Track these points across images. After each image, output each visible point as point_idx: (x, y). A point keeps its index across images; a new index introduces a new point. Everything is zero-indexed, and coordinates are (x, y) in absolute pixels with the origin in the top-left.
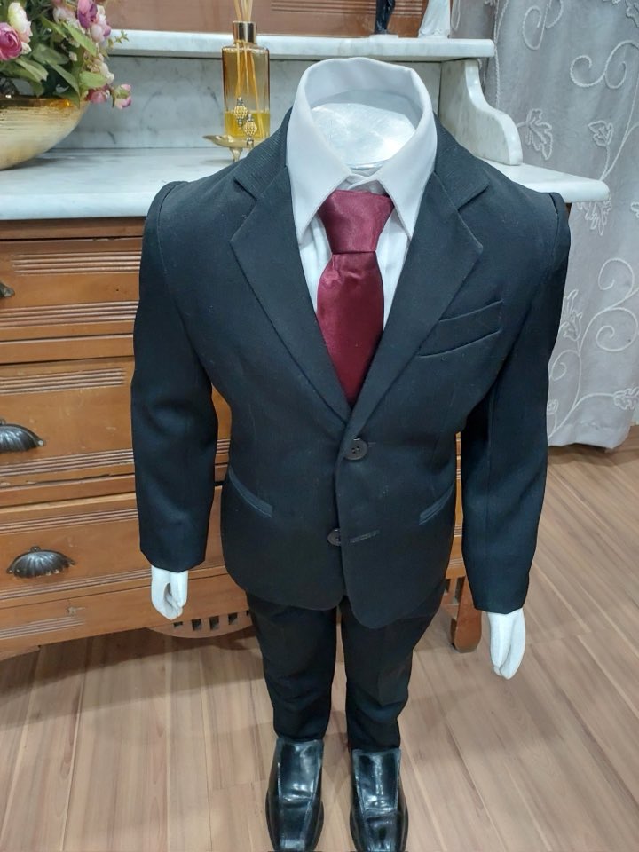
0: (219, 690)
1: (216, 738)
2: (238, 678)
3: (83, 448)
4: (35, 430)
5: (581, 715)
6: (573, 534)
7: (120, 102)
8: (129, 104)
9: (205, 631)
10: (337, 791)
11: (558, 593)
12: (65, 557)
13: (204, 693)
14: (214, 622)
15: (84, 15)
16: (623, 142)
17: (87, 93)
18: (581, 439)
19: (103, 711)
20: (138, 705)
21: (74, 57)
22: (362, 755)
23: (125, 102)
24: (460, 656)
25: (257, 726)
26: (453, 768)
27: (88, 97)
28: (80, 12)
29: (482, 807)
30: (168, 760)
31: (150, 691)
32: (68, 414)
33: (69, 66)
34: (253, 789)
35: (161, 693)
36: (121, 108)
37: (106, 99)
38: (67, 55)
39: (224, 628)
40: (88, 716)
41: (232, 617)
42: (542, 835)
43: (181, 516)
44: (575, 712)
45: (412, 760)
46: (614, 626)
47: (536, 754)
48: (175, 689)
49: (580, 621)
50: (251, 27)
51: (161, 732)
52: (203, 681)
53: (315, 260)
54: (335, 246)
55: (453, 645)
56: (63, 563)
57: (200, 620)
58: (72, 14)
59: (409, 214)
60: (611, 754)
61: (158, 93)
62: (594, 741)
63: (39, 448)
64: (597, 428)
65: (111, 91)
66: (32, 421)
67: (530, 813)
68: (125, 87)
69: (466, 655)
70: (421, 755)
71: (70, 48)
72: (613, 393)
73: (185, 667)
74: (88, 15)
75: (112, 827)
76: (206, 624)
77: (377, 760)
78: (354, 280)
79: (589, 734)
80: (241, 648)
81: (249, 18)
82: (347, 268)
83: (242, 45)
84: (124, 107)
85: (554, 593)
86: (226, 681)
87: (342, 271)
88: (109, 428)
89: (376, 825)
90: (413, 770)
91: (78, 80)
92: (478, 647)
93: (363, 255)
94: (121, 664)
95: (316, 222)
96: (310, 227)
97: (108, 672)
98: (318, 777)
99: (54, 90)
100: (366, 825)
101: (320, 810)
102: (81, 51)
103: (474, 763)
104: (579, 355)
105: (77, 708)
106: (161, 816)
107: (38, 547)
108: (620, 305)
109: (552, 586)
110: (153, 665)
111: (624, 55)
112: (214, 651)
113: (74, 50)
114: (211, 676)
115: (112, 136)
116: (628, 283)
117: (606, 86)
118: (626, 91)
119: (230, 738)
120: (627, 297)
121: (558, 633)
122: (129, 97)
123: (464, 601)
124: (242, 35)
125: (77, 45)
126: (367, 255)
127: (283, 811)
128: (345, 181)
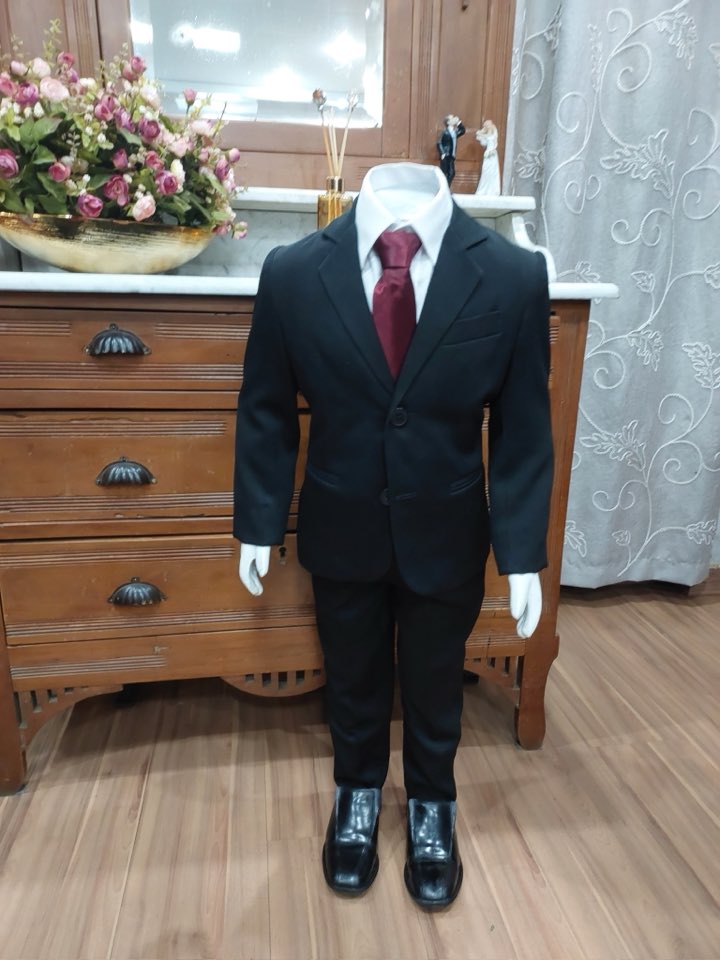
0: (283, 765)
1: (277, 801)
2: (301, 756)
3: (187, 488)
4: (150, 469)
5: (646, 805)
6: (650, 661)
7: (238, 234)
8: (245, 236)
9: (272, 690)
10: (394, 850)
11: (629, 707)
12: (158, 590)
13: (268, 766)
14: (283, 677)
15: (221, 170)
16: (667, 290)
17: (215, 226)
18: (658, 576)
19: (170, 774)
20: (204, 772)
21: (209, 200)
22: (418, 804)
23: (242, 234)
24: (525, 753)
25: (317, 795)
26: (511, 839)
27: (215, 230)
28: (219, 169)
29: (538, 872)
30: (230, 814)
31: (216, 760)
32: (178, 458)
33: (205, 205)
34: (311, 842)
35: (227, 764)
36: (238, 238)
37: (227, 232)
38: (204, 199)
39: (292, 688)
40: (156, 777)
41: (300, 675)
43: (268, 500)
44: (640, 803)
45: (470, 831)
46: (688, 737)
47: (599, 837)
48: (240, 761)
49: (652, 731)
50: (340, 181)
51: (224, 793)
52: (267, 756)
53: (371, 277)
54: (385, 265)
55: (518, 742)
56: (156, 597)
57: (270, 674)
58: (212, 171)
59: (433, 248)
61: (264, 238)
62: (659, 827)
63: (152, 486)
64: (673, 564)
65: (233, 227)
66: (149, 461)
67: (588, 880)
68: (243, 224)
69: (530, 752)
70: (480, 826)
71: (207, 194)
72: (685, 526)
73: (250, 744)
74: (224, 171)
75: (175, 861)
76: (275, 678)
77: (432, 810)
78: (396, 285)
79: (654, 822)
80: (306, 732)
81: (340, 174)
82: (391, 277)
83: (333, 193)
84: (241, 237)
86: (289, 756)
89: (429, 868)
90: (470, 839)
91: (211, 216)
92: (544, 747)
93: (399, 270)
94: (188, 740)
95: (372, 253)
96: (368, 257)
97: (176, 745)
98: (375, 823)
99: (195, 220)
100: (420, 867)
101: (375, 860)
102: (214, 197)
103: (533, 838)
104: (647, 486)
105: (145, 769)
106: (221, 857)
107: (138, 579)
108: (683, 438)
109: (624, 701)
110: (220, 741)
111: (656, 219)
112: (279, 733)
113: (210, 195)
114: (275, 753)
115: (226, 269)
116: (688, 418)
117: (643, 244)
118: (663, 248)
119: (291, 802)
120: (689, 430)
121: (627, 739)
122: (245, 231)
123: (526, 685)
124: (333, 187)
125: (213, 192)
126: (405, 270)
127: (338, 853)
128: (391, 226)
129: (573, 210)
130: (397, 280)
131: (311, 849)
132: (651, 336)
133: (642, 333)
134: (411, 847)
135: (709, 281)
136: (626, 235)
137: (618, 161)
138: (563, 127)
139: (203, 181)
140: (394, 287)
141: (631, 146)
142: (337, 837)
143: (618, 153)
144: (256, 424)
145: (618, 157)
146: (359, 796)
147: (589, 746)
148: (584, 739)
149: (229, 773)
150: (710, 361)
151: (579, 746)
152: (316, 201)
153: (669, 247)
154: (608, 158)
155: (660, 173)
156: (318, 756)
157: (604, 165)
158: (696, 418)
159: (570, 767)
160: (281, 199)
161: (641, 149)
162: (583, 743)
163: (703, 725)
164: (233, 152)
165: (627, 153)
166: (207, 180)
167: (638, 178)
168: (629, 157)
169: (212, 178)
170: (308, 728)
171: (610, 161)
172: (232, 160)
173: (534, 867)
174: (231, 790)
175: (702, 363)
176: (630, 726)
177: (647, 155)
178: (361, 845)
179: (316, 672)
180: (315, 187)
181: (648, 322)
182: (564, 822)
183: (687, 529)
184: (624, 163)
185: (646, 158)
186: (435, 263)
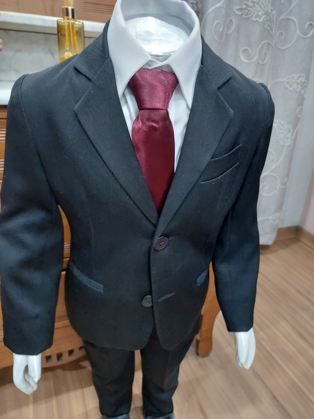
0: (64, 397)
2: (75, 388)
8: (1, 50)
9: (54, 362)
13: (54, 401)
14: (60, 355)
20: (12, 414)
24: (201, 360)
31: (19, 404)
35: (26, 404)
39: (66, 359)
41: (71, 352)
46: (279, 335)
47: (249, 413)
48: (35, 400)
50: (73, 10)
52: (53, 393)
54: (141, 105)
55: (198, 354)
61: (19, 51)
62: (277, 400)
64: (263, 236)
69: (206, 359)
76: (55, 358)
78: (155, 128)
79: (275, 397)
81: (72, 4)
82: (148, 119)
83: (68, 19)
92: (211, 355)
108: (270, 173)
111: (265, 48)
114: (58, 390)
117: (258, 63)
118: (267, 66)
120: (273, 168)
122: (1, 46)
124: (67, 15)
128: (147, 64)
129: (217, 40)
130: (154, 121)
135: (287, 86)
136: (249, 57)
137: (245, 9)
143: (245, 4)
145: (244, 7)
149: (29, 412)
150: (286, 130)
151: (228, 350)
152: (56, 26)
153: (270, 65)
154: (239, 7)
155: (268, 18)
156: (85, 387)
157: (236, 12)
158: (277, 161)
160: (28, 22)
161: (259, 2)
163: (284, 325)
167: (257, 21)
168: (251, 7)
171: (241, 9)
175: (282, 132)
177: (262, 6)
179: (81, 348)
180: (53, 15)
183: (270, 218)
184: (249, 11)
185: (261, 8)
186: (190, 105)
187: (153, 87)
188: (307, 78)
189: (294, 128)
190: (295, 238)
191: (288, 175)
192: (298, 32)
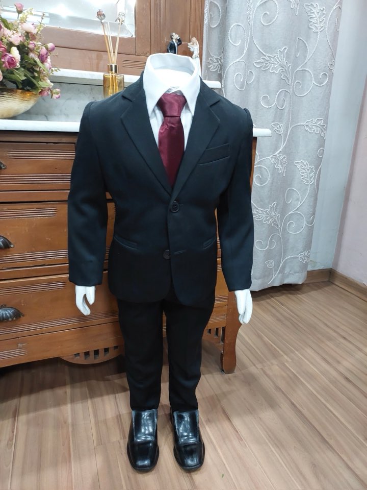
1: (97, 422)
2: (108, 394)
3: (34, 249)
4: (9, 239)
5: (288, 396)
6: (279, 320)
7: (55, 96)
8: (59, 97)
9: (91, 360)
10: (166, 440)
12: (19, 311)
13: (89, 402)
14: (96, 352)
15: (43, 56)
16: (289, 133)
17: (40, 90)
19: (32, 415)
20: (52, 411)
21: (36, 74)
22: (179, 414)
23: (57, 96)
24: (226, 376)
25: (120, 415)
26: (226, 425)
27: (40, 92)
28: (42, 55)
29: (242, 441)
30: (70, 434)
31: (58, 403)
32: (27, 231)
33: (34, 77)
34: (119, 443)
35: (65, 403)
36: (55, 98)
37: (48, 94)
38: (33, 73)
39: (102, 358)
40: (23, 418)
41: (106, 350)
42: (273, 449)
43: (92, 258)
44: (286, 396)
45: (205, 423)
46: (303, 358)
47: (268, 415)
48: (73, 401)
49: (285, 357)
50: (116, 66)
51: (65, 422)
52: (88, 396)
53: (156, 123)
54: (165, 115)
55: (223, 371)
56: (18, 315)
57: (89, 352)
58: (37, 56)
59: (192, 105)
60: (305, 412)
61: (70, 99)
62: (295, 406)
63: (11, 249)
64: (292, 274)
65: (51, 91)
66: (8, 234)
67: (267, 441)
68: (58, 90)
69: (230, 375)
70: (209, 420)
71: (34, 71)
73: (78, 391)
74: (45, 56)
75: (39, 468)
76: (92, 354)
77: (187, 417)
78: (173, 127)
79: (293, 404)
80: (109, 380)
81: (115, 62)
82: (170, 122)
83: (112, 73)
84: (57, 98)
85: (272, 345)
86: (101, 395)
87: (168, 124)
88: (47, 239)
89: (188, 449)
91: (38, 84)
92: (235, 371)
93: (174, 118)
94: (41, 392)
95: (156, 108)
96: (154, 111)
97: (33, 397)
98: (155, 429)
99: (28, 86)
102: (39, 72)
103: (237, 422)
104: (281, 236)
105: (15, 414)
106: (67, 460)
107: (5, 305)
108: (296, 211)
109: (270, 342)
110: (59, 391)
111: (283, 95)
112: (94, 382)
113: (36, 72)
114: (93, 394)
115: (46, 117)
116: (298, 199)
117: (277, 108)
118: (286, 111)
119: (105, 422)
120: (298, 206)
121: (274, 362)
122: (59, 94)
123: (227, 341)
124: (112, 70)
125: (38, 70)
126: (177, 118)
127: (137, 448)
128: (168, 91)
129: (239, 89)
130: (173, 124)
131: (120, 447)
132: (281, 158)
133: (277, 156)
134: (176, 438)
135: (307, 129)
136: (268, 103)
137: (263, 63)
138: (232, 43)
139: (32, 62)
140: (171, 128)
141: (269, 55)
142: (135, 439)
143: (263, 59)
144: (82, 213)
145: (263, 61)
146: (145, 415)
147: (257, 368)
148: (255, 365)
149: (68, 409)
150: (308, 170)
151: (253, 369)
152: (102, 79)
153: (289, 110)
154: (258, 61)
155: (284, 70)
156: (118, 393)
157: (255, 65)
158: (302, 199)
159: (250, 381)
160: (79, 76)
161: (275, 56)
162: (254, 367)
163: (309, 351)
164: (50, 45)
165: (268, 59)
166: (35, 62)
167: (273, 72)
168: (268, 61)
169: (38, 60)
170: (110, 377)
171: (259, 63)
172: (49, 49)
173: (240, 439)
174: (70, 421)
175: (304, 171)
176: (275, 355)
177: (277, 59)
178: (149, 442)
179: (116, 347)
180: (97, 70)
181: (280, 150)
182: (251, 411)
183: (299, 256)
184: (266, 64)
185: (277, 62)
186: (193, 115)
187: (171, 104)
188: (326, 122)
189: (317, 168)
190: (329, 281)
191: (314, 214)
192: (314, 82)
